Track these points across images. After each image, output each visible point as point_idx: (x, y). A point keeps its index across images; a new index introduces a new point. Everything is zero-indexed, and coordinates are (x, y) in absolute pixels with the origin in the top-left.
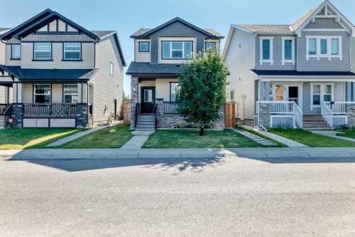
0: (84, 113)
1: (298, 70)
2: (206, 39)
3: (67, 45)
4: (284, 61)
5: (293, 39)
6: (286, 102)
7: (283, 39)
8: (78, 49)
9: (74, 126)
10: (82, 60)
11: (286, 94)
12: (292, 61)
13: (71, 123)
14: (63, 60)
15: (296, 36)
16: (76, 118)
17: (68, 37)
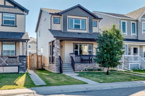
0: (24, 62)
1: (139, 39)
2: (93, 19)
3: (5, 15)
4: (132, 34)
5: (135, 22)
6: (132, 55)
7: (132, 22)
8: (13, 18)
9: (17, 72)
10: (16, 26)
11: (132, 51)
12: (136, 34)
13: (15, 69)
14: (2, 25)
15: (137, 21)
16: (18, 66)
17: (6, 10)
